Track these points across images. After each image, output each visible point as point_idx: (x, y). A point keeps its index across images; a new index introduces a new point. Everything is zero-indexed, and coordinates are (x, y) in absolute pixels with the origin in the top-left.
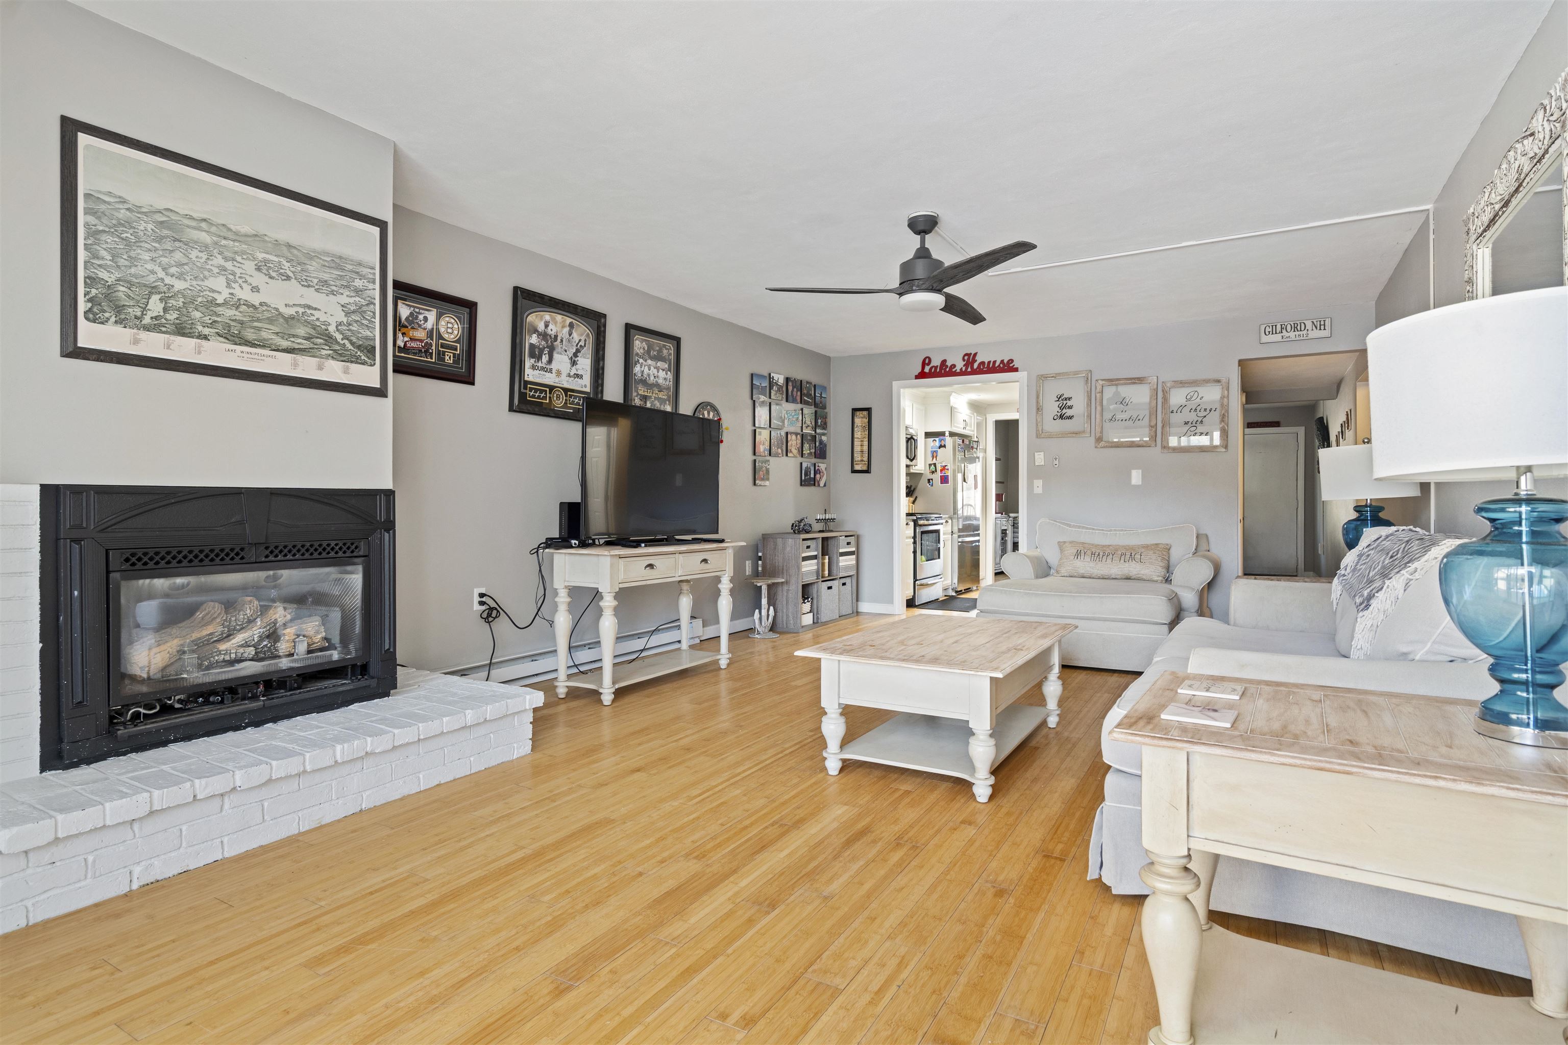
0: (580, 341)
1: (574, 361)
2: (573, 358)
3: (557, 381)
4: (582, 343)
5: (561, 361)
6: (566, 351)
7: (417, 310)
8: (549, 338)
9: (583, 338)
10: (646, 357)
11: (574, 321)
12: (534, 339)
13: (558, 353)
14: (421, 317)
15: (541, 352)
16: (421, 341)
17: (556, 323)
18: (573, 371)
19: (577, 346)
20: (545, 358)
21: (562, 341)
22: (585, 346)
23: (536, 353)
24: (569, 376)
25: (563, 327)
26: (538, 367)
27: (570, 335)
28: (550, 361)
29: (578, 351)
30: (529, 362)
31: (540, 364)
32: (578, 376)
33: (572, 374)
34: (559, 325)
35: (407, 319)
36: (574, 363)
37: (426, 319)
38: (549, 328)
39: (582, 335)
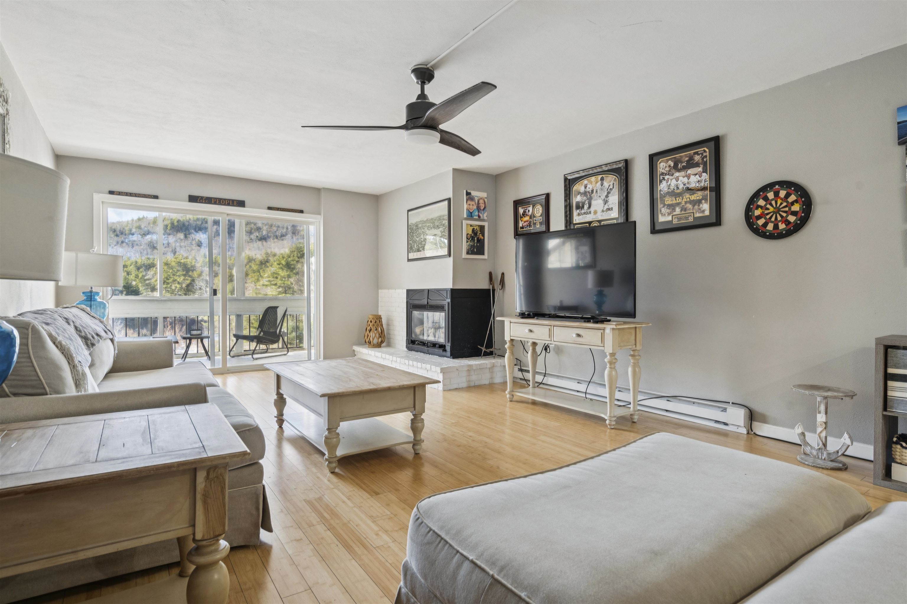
0: (609, 186)
1: (606, 200)
2: (605, 199)
3: (594, 218)
4: (611, 187)
5: (597, 204)
6: (600, 197)
7: (526, 209)
8: (588, 193)
9: (611, 183)
10: (673, 171)
11: (603, 176)
12: (579, 198)
13: (595, 200)
14: (527, 211)
15: (583, 204)
16: (527, 221)
17: (591, 183)
18: (606, 207)
19: (607, 190)
20: (586, 207)
21: (597, 191)
22: (613, 187)
23: (579, 207)
24: (603, 211)
25: (596, 183)
26: (582, 213)
27: (602, 185)
28: (589, 207)
29: (609, 193)
30: (575, 213)
31: (583, 211)
32: (609, 209)
33: (605, 209)
34: (594, 183)
35: (523, 214)
36: (606, 202)
37: (529, 211)
38: (587, 188)
39: (610, 182)
